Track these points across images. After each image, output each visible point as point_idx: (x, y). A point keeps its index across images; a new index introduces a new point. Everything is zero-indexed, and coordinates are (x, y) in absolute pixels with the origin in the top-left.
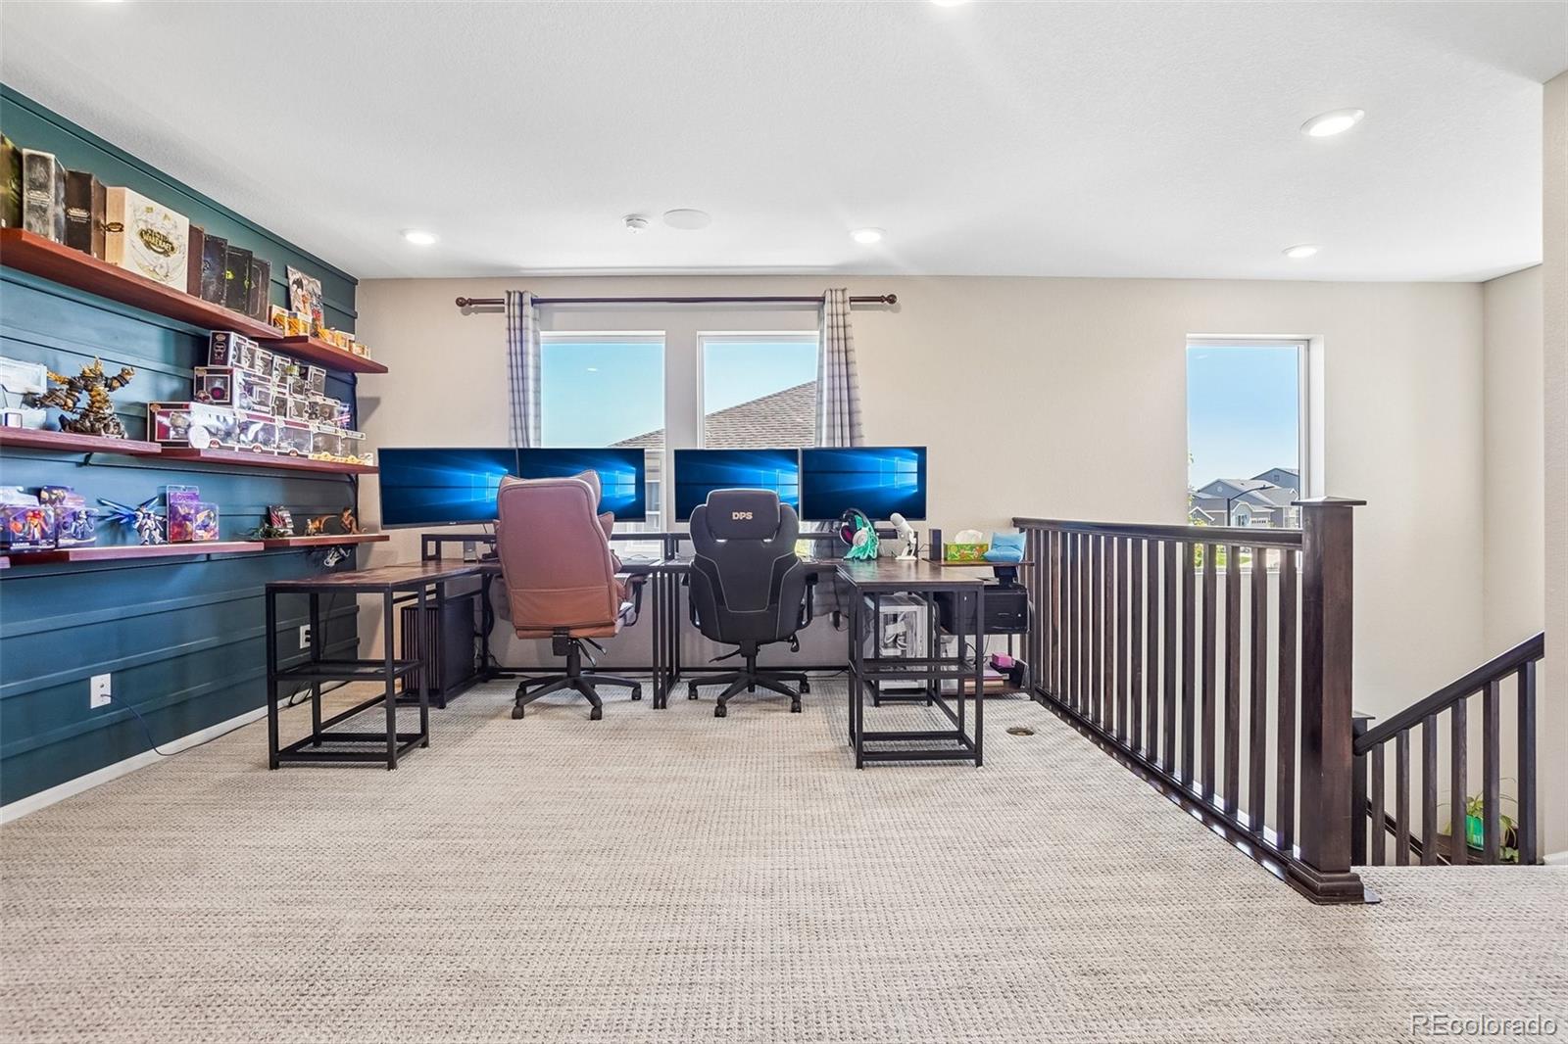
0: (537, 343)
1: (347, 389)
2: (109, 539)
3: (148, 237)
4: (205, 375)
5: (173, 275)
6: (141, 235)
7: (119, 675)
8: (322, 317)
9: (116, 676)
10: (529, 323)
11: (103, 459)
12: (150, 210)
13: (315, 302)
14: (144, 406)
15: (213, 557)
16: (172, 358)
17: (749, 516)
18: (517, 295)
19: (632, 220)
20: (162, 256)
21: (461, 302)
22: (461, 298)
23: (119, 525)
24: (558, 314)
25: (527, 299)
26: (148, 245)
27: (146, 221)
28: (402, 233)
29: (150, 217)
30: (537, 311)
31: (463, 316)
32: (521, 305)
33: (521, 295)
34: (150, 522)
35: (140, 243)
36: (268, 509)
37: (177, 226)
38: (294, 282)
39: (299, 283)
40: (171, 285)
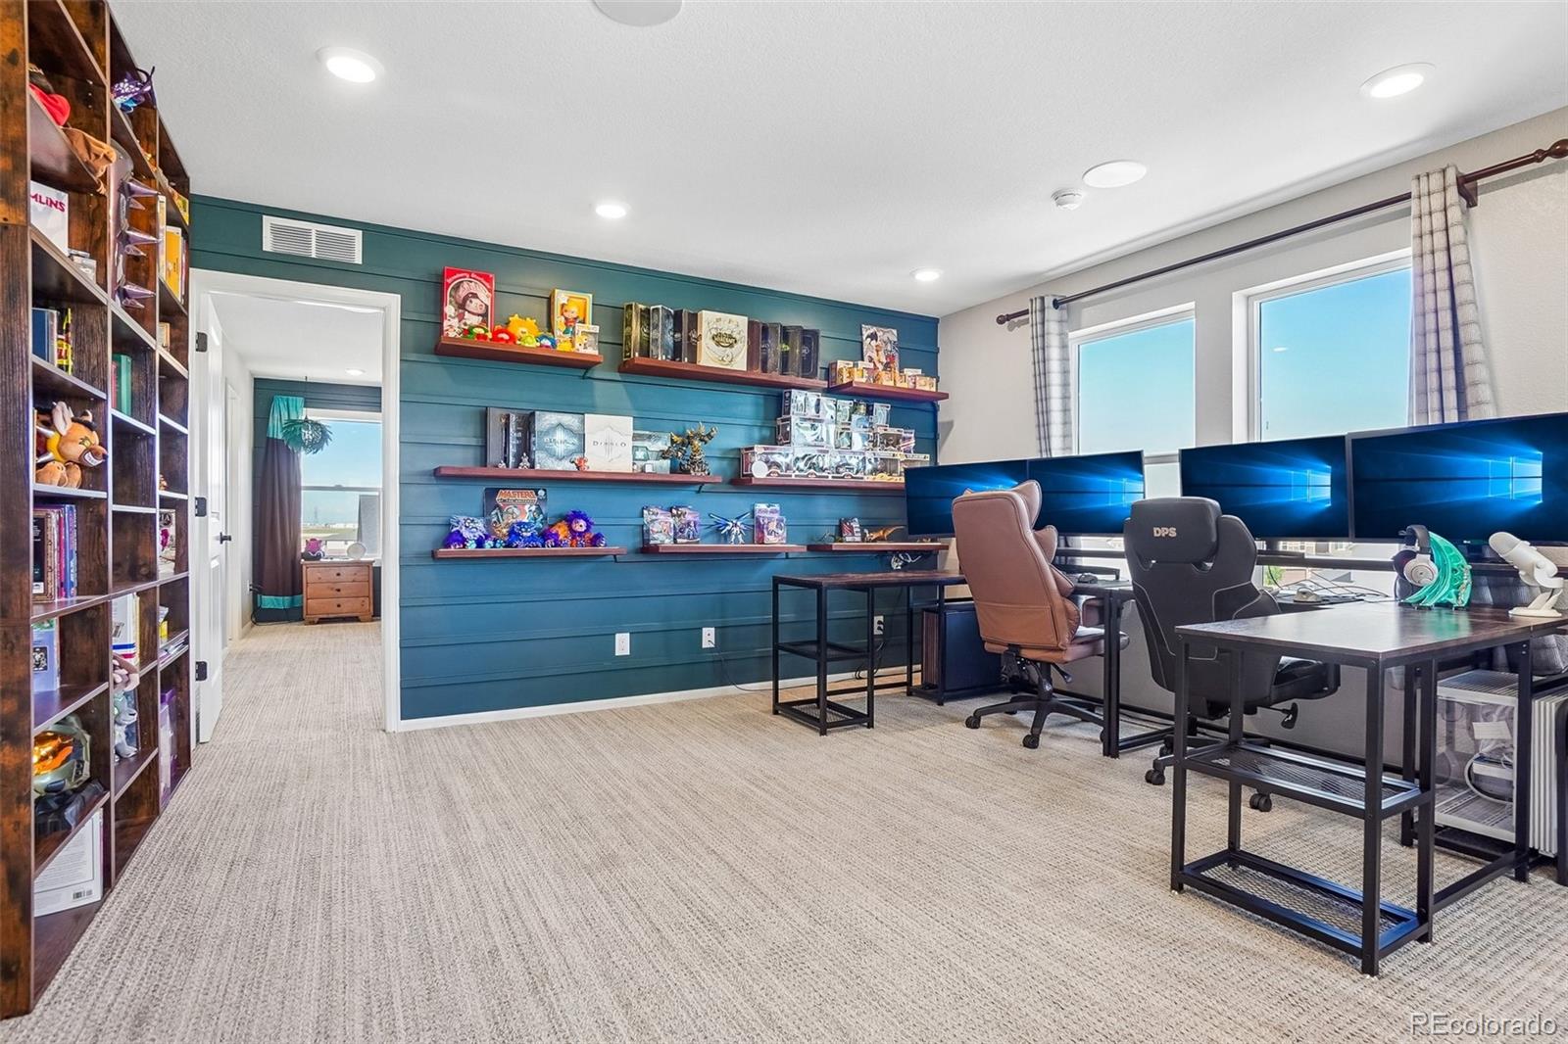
0: (1064, 347)
1: (929, 417)
2: (715, 539)
3: (718, 339)
4: (781, 423)
5: (737, 361)
6: (713, 338)
7: (721, 631)
8: (897, 360)
9: (719, 630)
10: (1053, 327)
11: (712, 488)
12: (718, 320)
13: (889, 348)
14: (739, 449)
15: (790, 556)
16: (762, 415)
17: (1172, 532)
18: (1038, 301)
19: (1059, 197)
20: (728, 349)
21: (1001, 320)
22: (1001, 316)
23: (719, 531)
24: (1087, 311)
25: (1049, 302)
26: (718, 344)
27: (716, 328)
28: (912, 274)
29: (720, 325)
30: (1065, 312)
31: (1008, 332)
32: (1043, 310)
33: (1042, 299)
34: (737, 530)
35: (712, 344)
36: (840, 520)
37: (737, 324)
38: (868, 337)
39: (873, 336)
40: (735, 368)
